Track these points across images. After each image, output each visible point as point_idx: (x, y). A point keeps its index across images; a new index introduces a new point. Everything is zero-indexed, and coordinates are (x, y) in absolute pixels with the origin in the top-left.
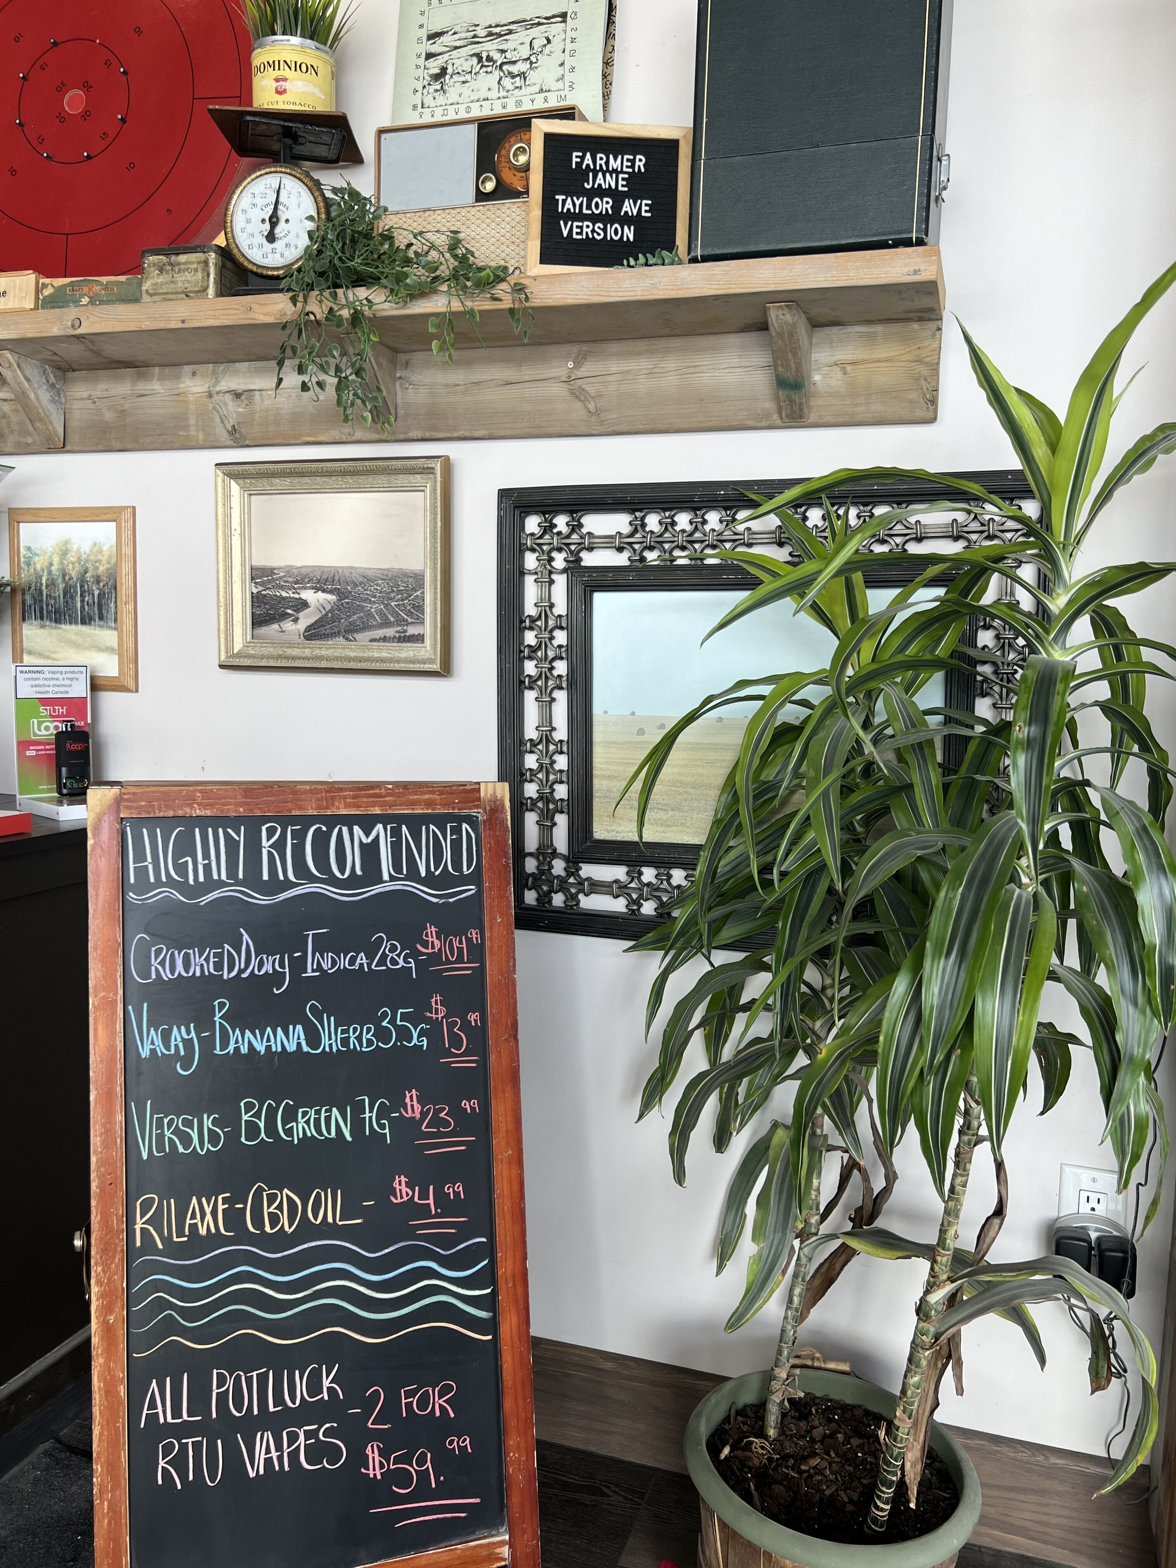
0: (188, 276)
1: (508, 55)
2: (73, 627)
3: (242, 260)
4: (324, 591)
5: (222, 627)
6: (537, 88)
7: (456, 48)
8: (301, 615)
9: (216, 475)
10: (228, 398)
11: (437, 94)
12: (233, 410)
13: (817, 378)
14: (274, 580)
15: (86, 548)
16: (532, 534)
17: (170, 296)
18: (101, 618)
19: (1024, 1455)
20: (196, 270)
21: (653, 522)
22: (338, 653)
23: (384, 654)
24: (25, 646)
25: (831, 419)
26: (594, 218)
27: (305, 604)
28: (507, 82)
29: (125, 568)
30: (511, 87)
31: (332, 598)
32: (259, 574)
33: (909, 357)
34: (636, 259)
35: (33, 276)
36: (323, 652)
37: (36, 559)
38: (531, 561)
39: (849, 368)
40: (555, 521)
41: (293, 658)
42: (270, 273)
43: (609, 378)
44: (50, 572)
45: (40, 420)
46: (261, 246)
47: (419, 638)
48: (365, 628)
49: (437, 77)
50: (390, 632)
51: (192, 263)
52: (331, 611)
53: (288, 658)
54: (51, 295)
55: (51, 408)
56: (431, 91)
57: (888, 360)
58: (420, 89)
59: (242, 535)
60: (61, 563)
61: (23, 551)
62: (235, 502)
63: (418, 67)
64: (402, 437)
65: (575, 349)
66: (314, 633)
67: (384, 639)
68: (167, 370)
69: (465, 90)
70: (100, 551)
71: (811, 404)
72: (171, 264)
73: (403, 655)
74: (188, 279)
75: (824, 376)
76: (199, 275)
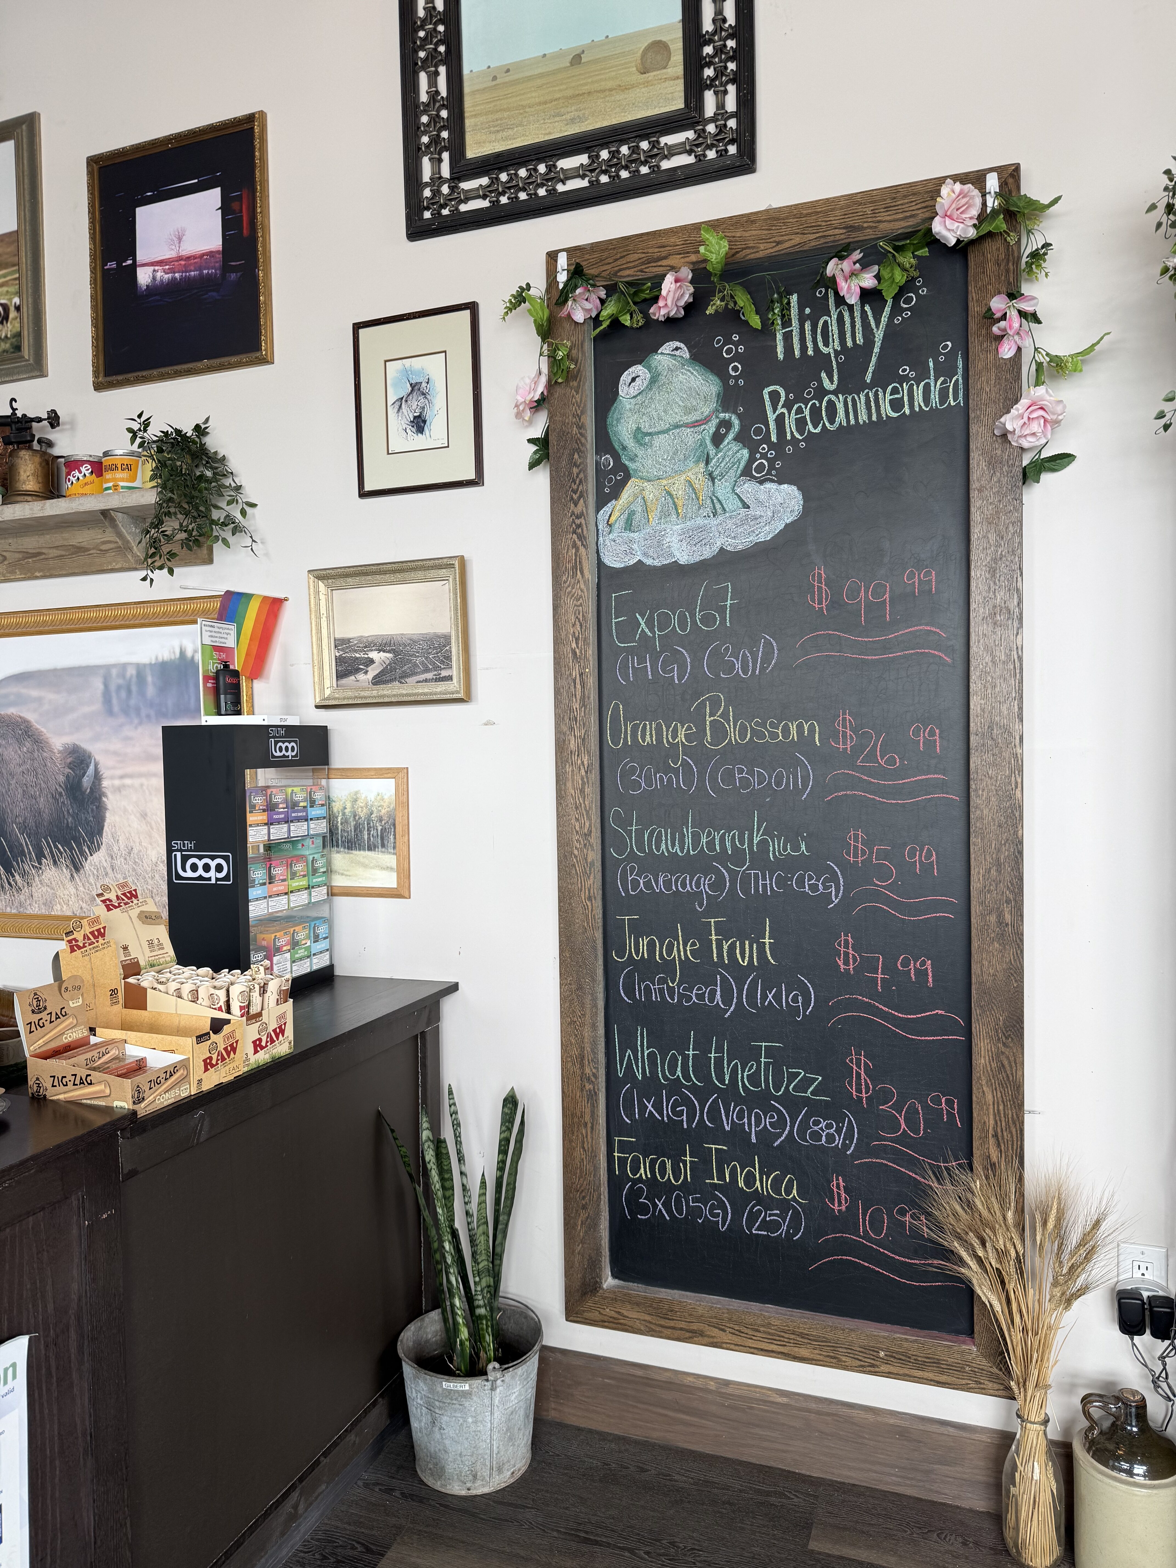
2: (362, 852)
15: (372, 798)
18: (383, 846)
29: (401, 814)
60: (353, 807)
70: (383, 800)
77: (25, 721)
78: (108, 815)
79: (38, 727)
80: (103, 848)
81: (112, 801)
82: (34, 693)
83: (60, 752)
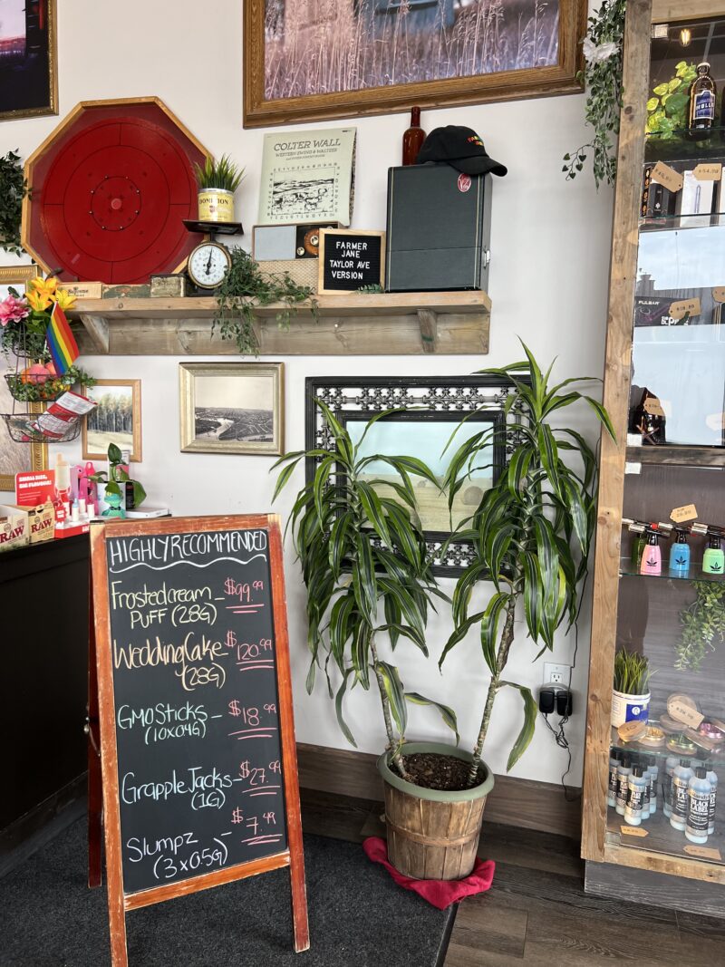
0: (171, 287)
1: (309, 195)
2: (111, 433)
3: (195, 281)
4: (227, 419)
5: (182, 434)
6: (322, 211)
7: (286, 190)
8: (218, 429)
9: (180, 367)
10: (185, 334)
11: (278, 210)
12: (187, 339)
13: (439, 335)
14: (206, 413)
15: (118, 398)
16: (320, 396)
17: (163, 295)
20: (175, 284)
21: (372, 392)
22: (235, 446)
23: (255, 447)
24: (89, 440)
25: (446, 352)
26: (346, 270)
27: (219, 425)
28: (309, 207)
29: (136, 408)
30: (310, 210)
31: (232, 422)
32: (199, 411)
33: (476, 327)
34: (364, 288)
36: (229, 446)
39: (452, 332)
40: (330, 391)
41: (215, 448)
42: (207, 288)
43: (353, 332)
45: (99, 342)
46: (203, 276)
48: (246, 435)
49: (279, 202)
50: (258, 437)
51: (172, 281)
52: (232, 427)
53: (212, 448)
54: (108, 292)
55: (104, 336)
56: (276, 208)
57: (469, 329)
58: (271, 207)
59: (191, 393)
60: (106, 404)
62: (188, 379)
63: (270, 197)
64: (263, 353)
65: (338, 319)
66: (223, 437)
67: (255, 440)
68: (157, 321)
69: (290, 208)
70: (125, 399)
71: (437, 346)
72: (163, 281)
73: (264, 447)
75: (442, 335)
76: (176, 287)
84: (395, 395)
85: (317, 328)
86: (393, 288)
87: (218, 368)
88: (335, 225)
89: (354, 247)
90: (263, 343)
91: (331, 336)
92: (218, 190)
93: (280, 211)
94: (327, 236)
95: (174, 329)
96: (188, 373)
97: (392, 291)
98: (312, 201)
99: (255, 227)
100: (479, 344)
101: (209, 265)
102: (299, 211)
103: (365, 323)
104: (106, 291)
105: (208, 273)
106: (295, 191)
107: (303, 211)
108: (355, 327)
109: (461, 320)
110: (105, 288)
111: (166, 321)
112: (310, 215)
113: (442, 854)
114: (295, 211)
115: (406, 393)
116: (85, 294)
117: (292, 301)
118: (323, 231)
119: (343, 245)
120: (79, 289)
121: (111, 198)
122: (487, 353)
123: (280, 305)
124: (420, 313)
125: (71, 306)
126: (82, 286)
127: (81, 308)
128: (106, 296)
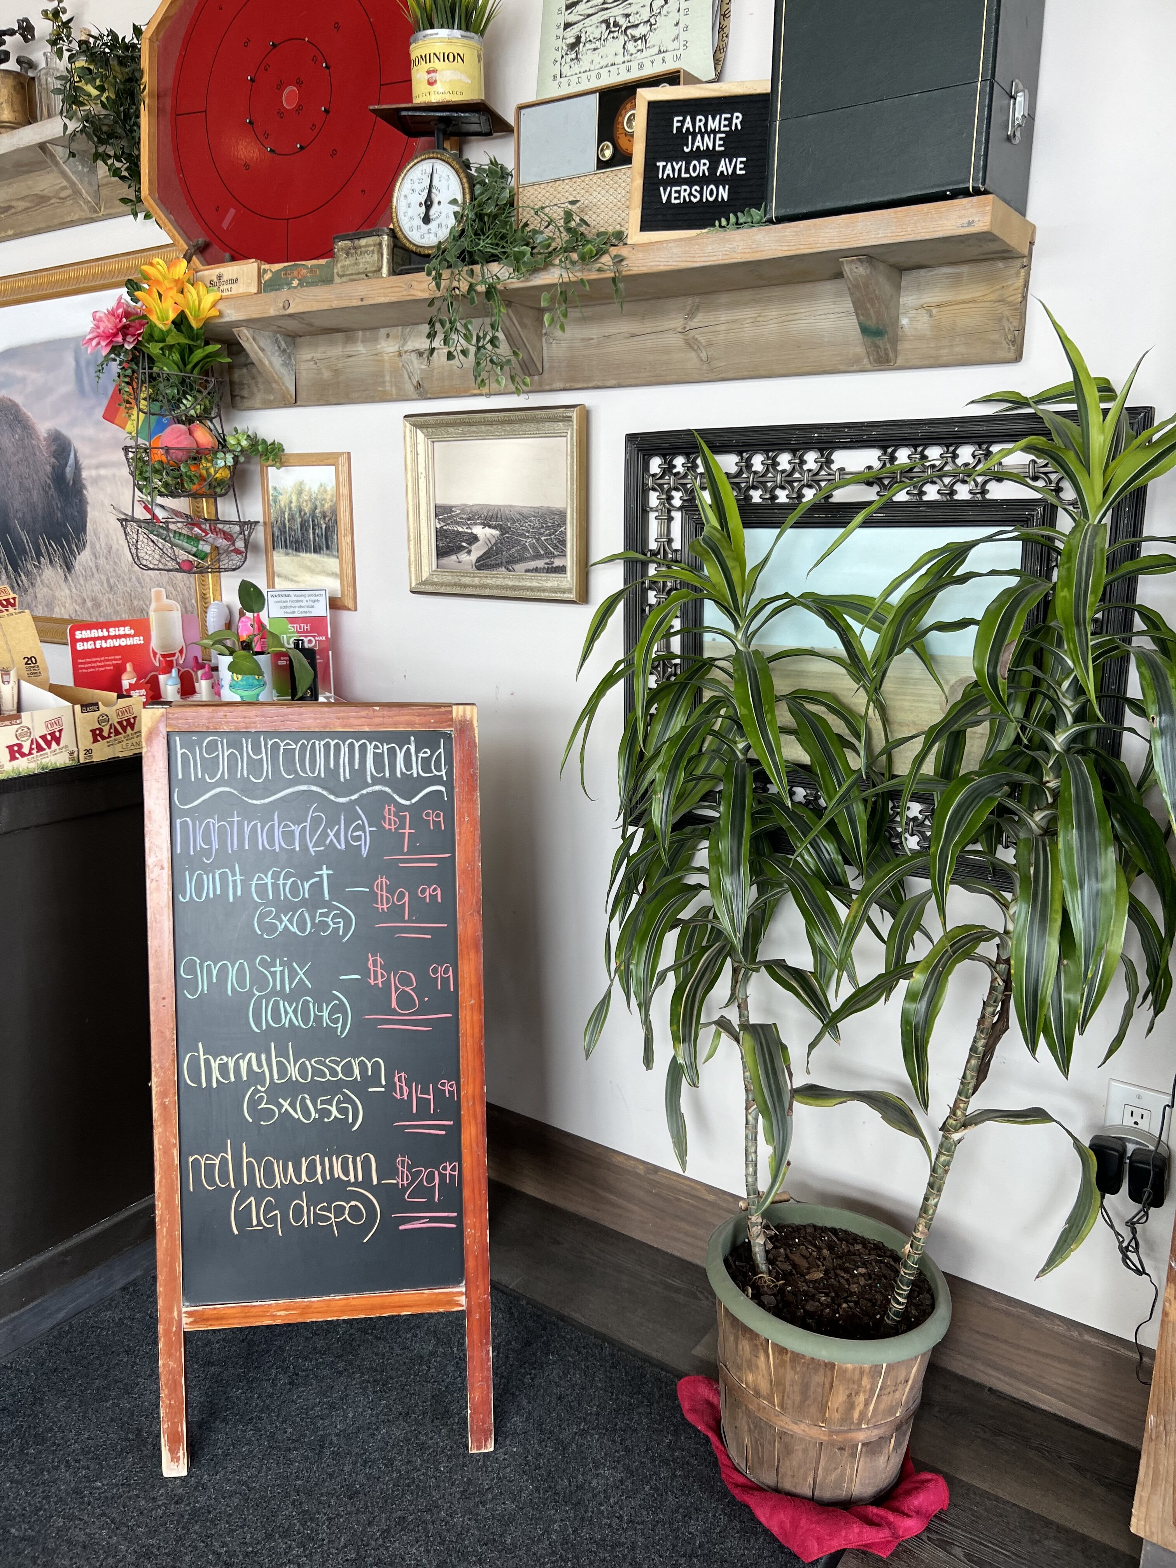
0: (367, 257)
1: (631, 18)
2: (308, 555)
3: (405, 241)
4: (490, 527)
5: (412, 559)
6: (656, 50)
7: (589, 16)
8: (473, 547)
9: (405, 426)
10: (414, 356)
11: (572, 63)
12: (417, 367)
13: (904, 321)
14: (453, 516)
15: (315, 489)
16: (654, 475)
17: (354, 277)
18: (328, 548)
19: (1061, 1329)
20: (373, 252)
21: (758, 462)
22: (500, 582)
23: (535, 584)
24: (277, 569)
25: (916, 362)
26: (691, 182)
27: (474, 539)
28: (631, 46)
29: (344, 504)
30: (634, 51)
31: (496, 533)
32: (442, 512)
33: (990, 296)
34: (728, 220)
35: (255, 264)
36: (489, 581)
37: (280, 497)
38: (654, 499)
39: (934, 311)
40: (675, 462)
41: (465, 586)
42: (427, 252)
43: (718, 328)
44: (290, 509)
45: (276, 382)
46: (419, 228)
47: (562, 570)
48: (522, 559)
49: (573, 46)
50: (541, 563)
51: (370, 246)
52: (496, 544)
53: (461, 585)
54: (270, 279)
55: (283, 371)
56: (568, 60)
57: (973, 301)
58: (559, 59)
59: (427, 478)
60: (298, 501)
61: (271, 491)
62: (421, 448)
63: (557, 37)
64: (548, 388)
65: (690, 301)
66: (483, 564)
67: (536, 570)
68: (368, 333)
69: (596, 56)
70: (325, 491)
71: (899, 348)
72: (355, 248)
73: (549, 584)
74: (367, 261)
75: (912, 320)
76: (376, 256)
77: (15, 405)
78: (89, 509)
79: (24, 410)
80: (88, 545)
81: (91, 493)
82: (20, 372)
83: (45, 439)
84: (805, 467)
85: (648, 326)
86: (783, 212)
87: (470, 424)
88: (673, 78)
89: (713, 124)
90: (546, 365)
91: (675, 340)
92: (443, 33)
93: (576, 68)
94: (653, 106)
95: (396, 348)
96: (420, 435)
97: (780, 220)
98: (637, 32)
99: (521, 108)
100: (995, 336)
101: (428, 204)
102: (611, 59)
103: (746, 304)
104: (267, 276)
105: (427, 220)
106: (604, 15)
107: (619, 59)
108: (724, 316)
109: (956, 281)
110: (265, 271)
111: (383, 332)
112: (634, 65)
113: (813, 1453)
114: (603, 63)
115: (829, 462)
116: (233, 286)
117: (573, 263)
118: (646, 95)
119: (688, 124)
120: (225, 278)
121: (281, 87)
122: (1018, 358)
123: (552, 276)
124: (846, 269)
125: (214, 313)
126: (230, 270)
127: (232, 315)
128: (267, 287)
